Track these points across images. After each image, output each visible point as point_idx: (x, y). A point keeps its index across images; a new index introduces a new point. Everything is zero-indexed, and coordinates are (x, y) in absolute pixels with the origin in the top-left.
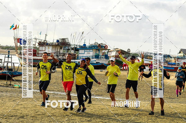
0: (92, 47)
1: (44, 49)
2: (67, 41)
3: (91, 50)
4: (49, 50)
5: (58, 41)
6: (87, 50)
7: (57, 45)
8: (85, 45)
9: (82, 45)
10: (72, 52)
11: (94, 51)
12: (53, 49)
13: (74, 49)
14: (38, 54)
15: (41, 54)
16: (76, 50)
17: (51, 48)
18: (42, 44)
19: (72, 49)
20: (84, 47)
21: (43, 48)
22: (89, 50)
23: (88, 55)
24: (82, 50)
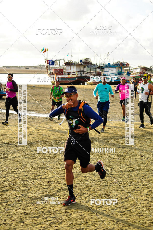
0: (115, 66)
1: (69, 69)
2: (89, 60)
3: (114, 68)
4: (73, 69)
5: (81, 61)
6: (111, 68)
7: (80, 64)
8: (109, 64)
9: (107, 64)
10: (98, 70)
11: (117, 68)
12: (77, 68)
13: (100, 68)
14: (65, 73)
15: (67, 73)
16: (102, 68)
17: (75, 67)
18: (68, 64)
19: (98, 68)
20: (109, 66)
21: (69, 68)
22: (113, 68)
23: (112, 72)
24: (107, 68)
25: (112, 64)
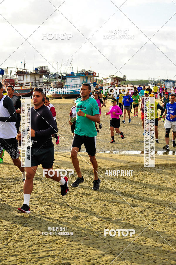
0: (79, 75)
1: (22, 79)
2: (46, 69)
3: (78, 78)
4: (27, 79)
5: (36, 69)
6: (74, 78)
7: (35, 73)
8: (72, 73)
9: (70, 73)
10: (59, 80)
11: (82, 79)
12: (32, 78)
13: (61, 78)
14: (16, 84)
15: (19, 84)
16: (63, 78)
17: (29, 77)
18: (20, 73)
19: (59, 77)
20: (72, 75)
21: (22, 77)
22: (76, 78)
23: (76, 83)
24: (69, 78)
25: (75, 73)
